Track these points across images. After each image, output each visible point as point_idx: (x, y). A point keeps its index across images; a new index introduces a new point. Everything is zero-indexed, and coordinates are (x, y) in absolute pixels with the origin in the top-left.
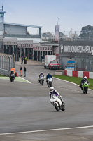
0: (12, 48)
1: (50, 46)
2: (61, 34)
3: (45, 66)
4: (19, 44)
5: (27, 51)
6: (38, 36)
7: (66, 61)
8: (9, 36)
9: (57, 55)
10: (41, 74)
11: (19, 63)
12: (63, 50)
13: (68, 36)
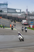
0: (10, 17)
1: (24, 17)
2: (28, 12)
3: (22, 24)
4: (13, 16)
5: (16, 18)
6: (20, 13)
7: (30, 22)
8: (9, 13)
9: (27, 20)
10: (23, 27)
11: (13, 23)
12: (29, 18)
13: (31, 13)
